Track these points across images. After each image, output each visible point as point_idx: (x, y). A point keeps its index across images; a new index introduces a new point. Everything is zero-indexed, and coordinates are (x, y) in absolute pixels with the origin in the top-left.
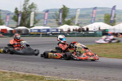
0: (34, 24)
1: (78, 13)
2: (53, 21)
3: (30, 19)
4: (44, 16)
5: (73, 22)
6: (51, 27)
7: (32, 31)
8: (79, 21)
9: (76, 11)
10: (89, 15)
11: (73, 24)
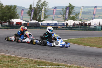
0: (44, 18)
1: (81, 11)
2: (60, 17)
3: (41, 14)
4: (53, 12)
5: (77, 18)
6: (58, 22)
7: (42, 24)
8: (82, 17)
9: (80, 9)
10: (91, 12)
11: (77, 19)
